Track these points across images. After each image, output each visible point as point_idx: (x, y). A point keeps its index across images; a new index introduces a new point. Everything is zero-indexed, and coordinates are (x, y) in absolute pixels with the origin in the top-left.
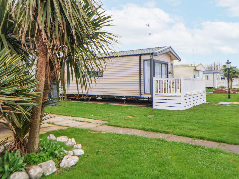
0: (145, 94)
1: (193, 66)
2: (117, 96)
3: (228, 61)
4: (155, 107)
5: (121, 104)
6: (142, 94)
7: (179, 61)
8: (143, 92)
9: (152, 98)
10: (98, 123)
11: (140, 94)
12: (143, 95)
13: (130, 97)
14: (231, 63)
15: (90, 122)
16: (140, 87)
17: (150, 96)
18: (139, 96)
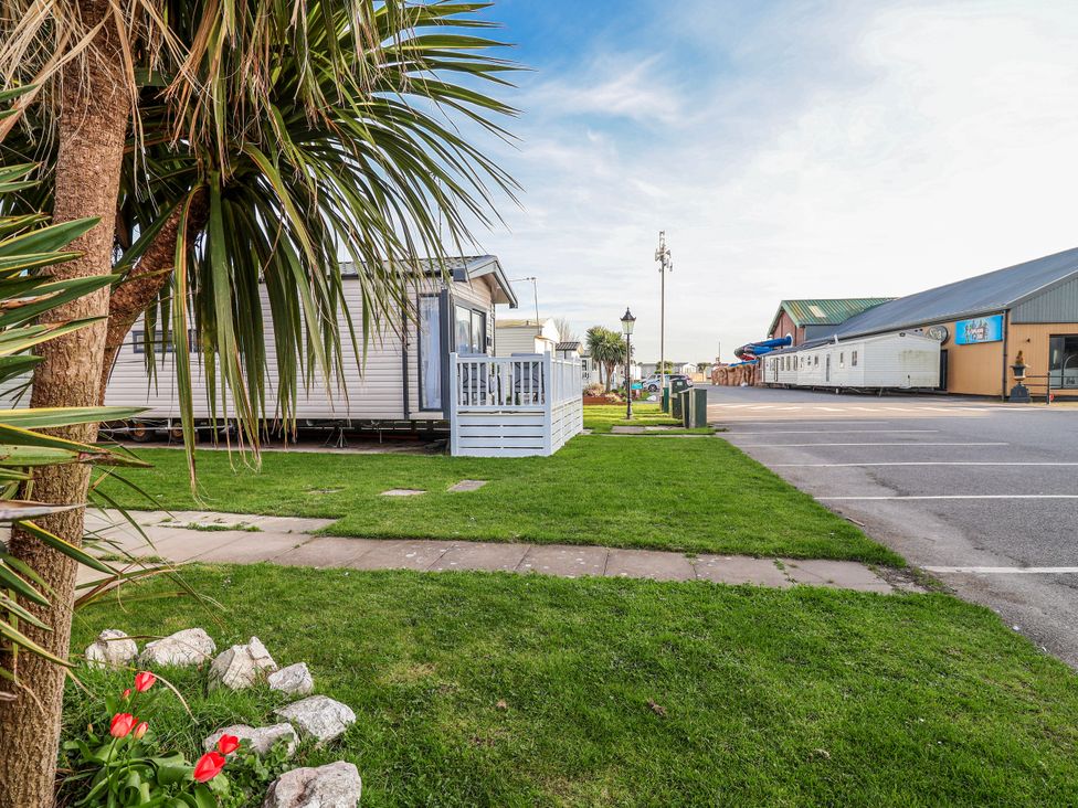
0: (421, 409)
1: (533, 327)
2: (315, 422)
4: (456, 451)
5: (327, 447)
6: (411, 409)
7: (512, 306)
8: (417, 402)
9: (446, 423)
10: (290, 532)
11: (406, 412)
12: (416, 415)
13: (368, 422)
15: (254, 530)
16: (406, 387)
17: (440, 416)
18: (403, 418)
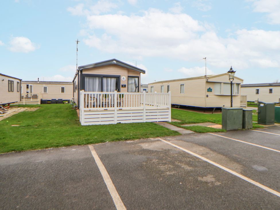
3: (231, 69)
14: (235, 72)
